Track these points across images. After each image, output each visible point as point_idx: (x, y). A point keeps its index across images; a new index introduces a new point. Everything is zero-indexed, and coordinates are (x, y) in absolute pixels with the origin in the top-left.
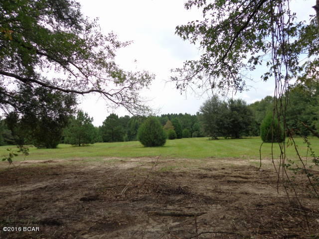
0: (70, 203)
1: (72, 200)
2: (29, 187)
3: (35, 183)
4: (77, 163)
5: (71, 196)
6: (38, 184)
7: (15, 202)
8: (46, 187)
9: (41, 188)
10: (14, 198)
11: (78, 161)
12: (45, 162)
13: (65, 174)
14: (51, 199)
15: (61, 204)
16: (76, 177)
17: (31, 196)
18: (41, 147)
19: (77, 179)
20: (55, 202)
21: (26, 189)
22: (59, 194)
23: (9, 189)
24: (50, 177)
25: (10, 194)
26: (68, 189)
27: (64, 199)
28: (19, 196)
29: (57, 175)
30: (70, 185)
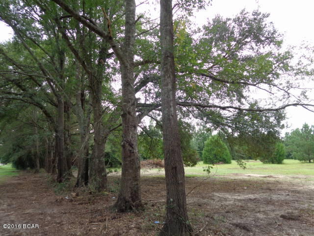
0: (269, 217)
1: (273, 215)
2: (242, 197)
3: (247, 194)
4: (299, 180)
5: (274, 211)
6: (250, 196)
7: (227, 206)
8: (255, 199)
9: (250, 199)
10: (227, 203)
11: (300, 178)
12: (265, 177)
13: (278, 190)
14: (254, 210)
15: (261, 216)
16: (288, 195)
17: (240, 204)
18: (266, 162)
19: (288, 197)
20: (256, 213)
21: (239, 198)
22: (263, 207)
23: (227, 196)
24: (263, 191)
25: (226, 200)
26: (273, 204)
27: (265, 212)
28: (231, 202)
29: (270, 190)
30: (277, 202)
